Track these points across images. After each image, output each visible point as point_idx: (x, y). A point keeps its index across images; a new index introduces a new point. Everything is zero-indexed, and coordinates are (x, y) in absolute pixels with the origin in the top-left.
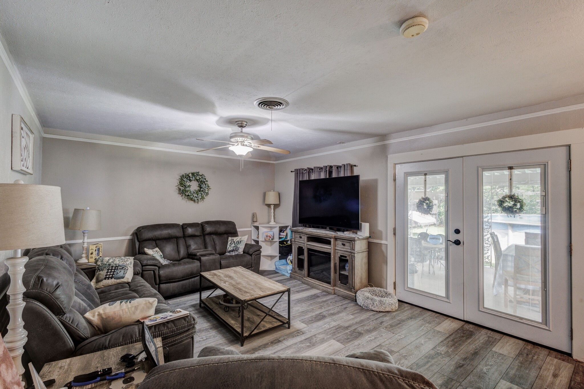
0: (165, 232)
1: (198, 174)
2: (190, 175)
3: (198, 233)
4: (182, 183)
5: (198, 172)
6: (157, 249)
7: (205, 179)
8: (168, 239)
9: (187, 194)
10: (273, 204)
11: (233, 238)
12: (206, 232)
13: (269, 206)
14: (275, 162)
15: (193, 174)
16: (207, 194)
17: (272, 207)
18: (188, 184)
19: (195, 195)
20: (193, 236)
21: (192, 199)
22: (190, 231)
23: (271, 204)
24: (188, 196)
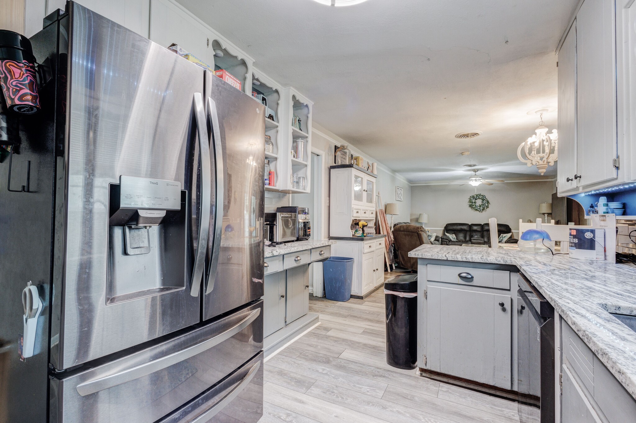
0: (459, 227)
1: (480, 195)
2: (475, 196)
3: (479, 230)
4: (470, 201)
5: (480, 194)
6: (454, 235)
7: (485, 197)
8: (461, 231)
9: (473, 207)
10: (547, 213)
11: (503, 235)
12: (485, 229)
13: (544, 214)
14: (553, 180)
15: (477, 196)
16: (487, 207)
17: (546, 215)
18: (474, 201)
19: (478, 208)
20: (476, 231)
21: (476, 210)
22: (475, 228)
23: (545, 213)
24: (474, 208)
